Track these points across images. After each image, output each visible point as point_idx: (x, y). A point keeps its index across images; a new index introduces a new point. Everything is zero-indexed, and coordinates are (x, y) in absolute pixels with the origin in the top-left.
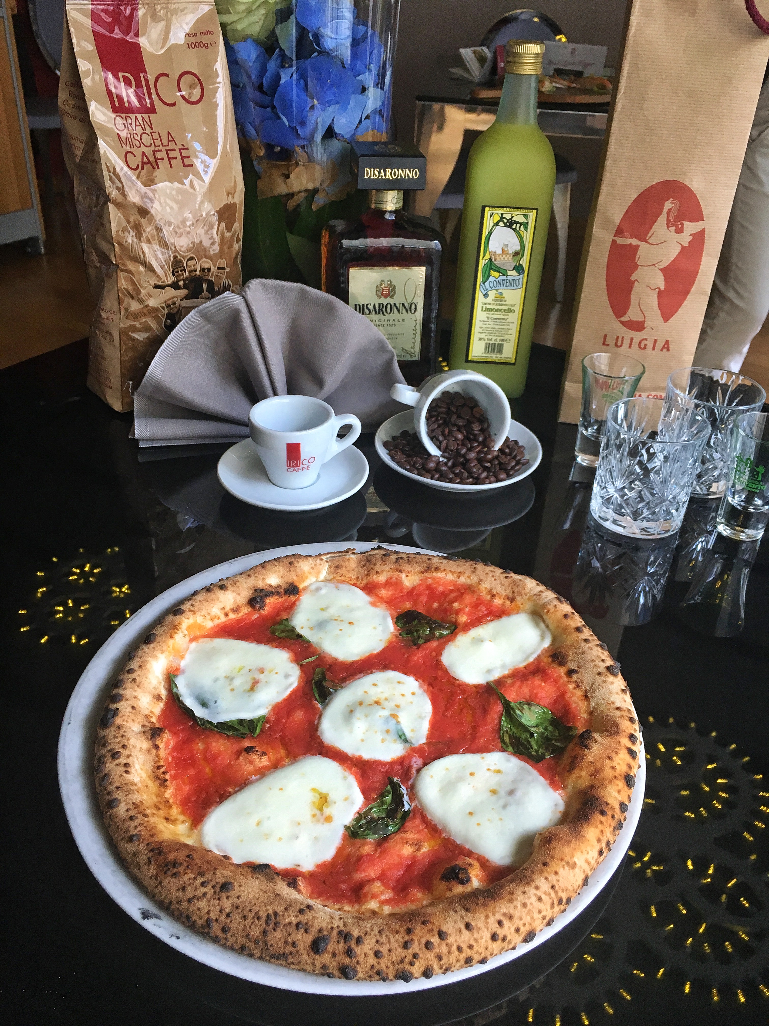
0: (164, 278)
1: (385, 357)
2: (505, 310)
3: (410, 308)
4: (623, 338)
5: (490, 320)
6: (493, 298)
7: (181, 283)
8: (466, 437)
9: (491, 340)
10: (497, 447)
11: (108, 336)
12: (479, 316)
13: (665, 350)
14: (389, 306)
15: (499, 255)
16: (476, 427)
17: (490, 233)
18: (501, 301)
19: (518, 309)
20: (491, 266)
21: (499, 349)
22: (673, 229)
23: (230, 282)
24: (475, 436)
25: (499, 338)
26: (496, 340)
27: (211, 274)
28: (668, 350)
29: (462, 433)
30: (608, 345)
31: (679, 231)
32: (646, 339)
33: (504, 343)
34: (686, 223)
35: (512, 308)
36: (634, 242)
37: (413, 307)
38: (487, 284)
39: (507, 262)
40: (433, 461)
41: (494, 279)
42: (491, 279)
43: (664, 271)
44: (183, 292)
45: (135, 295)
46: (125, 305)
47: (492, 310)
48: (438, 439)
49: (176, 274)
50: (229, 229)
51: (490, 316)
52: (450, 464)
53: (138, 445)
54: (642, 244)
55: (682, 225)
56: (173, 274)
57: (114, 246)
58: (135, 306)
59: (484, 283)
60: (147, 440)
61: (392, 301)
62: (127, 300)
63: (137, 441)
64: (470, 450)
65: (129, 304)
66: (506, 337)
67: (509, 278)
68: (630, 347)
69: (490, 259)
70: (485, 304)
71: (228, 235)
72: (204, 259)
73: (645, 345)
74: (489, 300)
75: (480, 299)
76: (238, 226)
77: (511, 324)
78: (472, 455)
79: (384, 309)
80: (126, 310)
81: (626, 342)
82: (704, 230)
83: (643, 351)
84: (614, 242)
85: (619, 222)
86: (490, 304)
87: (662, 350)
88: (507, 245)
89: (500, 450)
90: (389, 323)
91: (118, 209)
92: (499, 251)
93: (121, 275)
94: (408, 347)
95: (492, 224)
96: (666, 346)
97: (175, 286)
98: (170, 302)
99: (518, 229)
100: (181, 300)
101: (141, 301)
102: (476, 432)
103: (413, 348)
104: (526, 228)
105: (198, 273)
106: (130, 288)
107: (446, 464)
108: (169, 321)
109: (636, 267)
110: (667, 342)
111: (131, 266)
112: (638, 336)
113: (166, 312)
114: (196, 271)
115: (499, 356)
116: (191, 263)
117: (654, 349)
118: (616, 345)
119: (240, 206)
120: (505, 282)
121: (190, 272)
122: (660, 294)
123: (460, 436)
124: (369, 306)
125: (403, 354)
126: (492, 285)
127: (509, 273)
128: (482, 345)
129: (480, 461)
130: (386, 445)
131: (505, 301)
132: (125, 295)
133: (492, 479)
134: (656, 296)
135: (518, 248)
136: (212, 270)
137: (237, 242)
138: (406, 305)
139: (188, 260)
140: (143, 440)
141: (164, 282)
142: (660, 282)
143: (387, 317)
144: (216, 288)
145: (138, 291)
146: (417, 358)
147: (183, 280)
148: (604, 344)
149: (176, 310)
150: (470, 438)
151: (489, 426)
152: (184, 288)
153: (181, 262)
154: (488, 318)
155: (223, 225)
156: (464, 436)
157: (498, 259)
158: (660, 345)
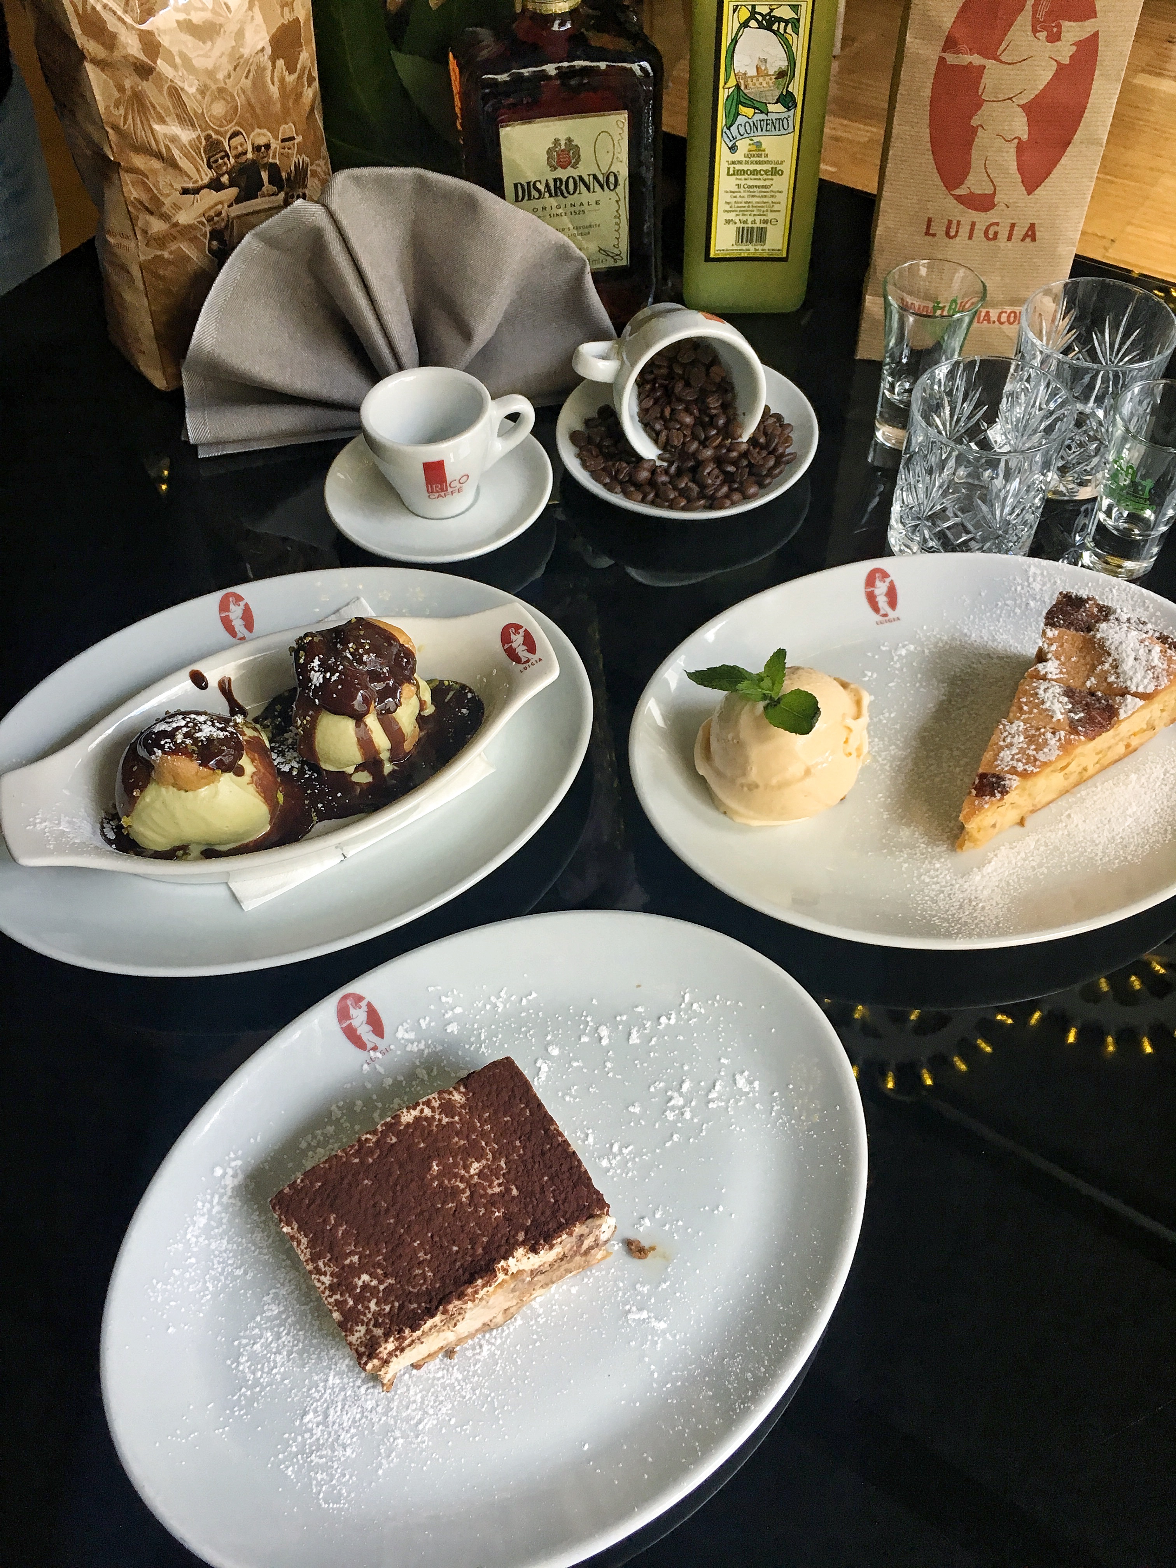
0: (196, 176)
1: (570, 269)
2: (766, 172)
3: (607, 182)
4: (959, 222)
5: (742, 189)
6: (746, 152)
7: (225, 179)
8: (699, 422)
9: (745, 222)
10: (745, 438)
11: (125, 275)
12: (724, 183)
13: (1028, 240)
14: (571, 181)
15: (752, 77)
16: (714, 403)
17: (735, 41)
18: (759, 156)
19: (788, 168)
20: (740, 98)
21: (761, 235)
22: (1042, 35)
23: (307, 160)
24: (712, 417)
25: (758, 219)
26: (754, 222)
27: (271, 152)
28: (1034, 239)
29: (691, 414)
30: (934, 235)
31: (1054, 38)
32: (997, 224)
33: (769, 226)
34: (1066, 24)
35: (779, 167)
36: (976, 59)
37: (612, 179)
38: (734, 129)
39: (766, 89)
40: (644, 469)
41: (747, 120)
42: (741, 120)
43: (1027, 108)
44: (232, 192)
45: (154, 207)
46: (140, 223)
47: (744, 172)
48: (653, 429)
49: (214, 165)
50: (291, 69)
51: (743, 182)
52: (673, 469)
53: (196, 453)
54: (989, 63)
55: (1059, 26)
56: (210, 167)
57: (107, 132)
58: (157, 226)
59: (729, 129)
60: (210, 444)
61: (575, 173)
62: (144, 218)
63: (195, 447)
64: (704, 444)
65: (147, 223)
66: (770, 216)
67: (771, 116)
68: (970, 238)
69: (738, 86)
70: (733, 163)
71: (290, 79)
72: (257, 130)
73: (996, 234)
74: (739, 156)
75: (723, 154)
76: (307, 56)
77: (778, 194)
78: (709, 453)
79: (563, 187)
80: (145, 232)
81: (965, 230)
82: (1096, 35)
83: (992, 242)
84: (942, 60)
85: (949, 25)
86: (740, 162)
87: (1023, 240)
88: (765, 60)
89: (753, 441)
90: (573, 209)
91: (103, 70)
92: (752, 72)
93: (127, 178)
94: (609, 245)
95: (737, 25)
96: (1031, 233)
97: (216, 185)
98: (212, 213)
99: (782, 31)
100: (229, 206)
101: (165, 217)
102: (714, 412)
103: (616, 246)
104: (796, 30)
105: (250, 155)
106: (144, 197)
107: (666, 472)
108: (215, 243)
109: (978, 105)
110: (1032, 226)
111: (139, 161)
112: (982, 219)
113: (208, 229)
114: (245, 153)
115: (759, 247)
116: (236, 141)
117: (1009, 238)
118: (947, 234)
119: (307, 20)
120: (764, 124)
121: (237, 157)
122: (1021, 148)
123: (688, 420)
124: (538, 184)
125: (602, 257)
126: (742, 131)
127: (771, 107)
128: (731, 231)
129: (719, 461)
130: (574, 437)
131: (766, 156)
132: (138, 209)
133: (736, 496)
134: (1013, 151)
135: (784, 64)
136: (273, 146)
137: (309, 85)
138: (600, 178)
139: (230, 139)
140: (203, 445)
141: (197, 181)
142: (1020, 127)
143: (571, 199)
144: (284, 175)
145: (159, 204)
146: (624, 262)
147: (226, 172)
148: (927, 233)
149: (223, 224)
150: (705, 421)
151: (734, 397)
152: (230, 187)
153: (219, 143)
154: (739, 186)
155: (280, 63)
156: (695, 417)
157: (751, 85)
158: (1019, 232)
